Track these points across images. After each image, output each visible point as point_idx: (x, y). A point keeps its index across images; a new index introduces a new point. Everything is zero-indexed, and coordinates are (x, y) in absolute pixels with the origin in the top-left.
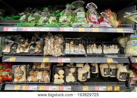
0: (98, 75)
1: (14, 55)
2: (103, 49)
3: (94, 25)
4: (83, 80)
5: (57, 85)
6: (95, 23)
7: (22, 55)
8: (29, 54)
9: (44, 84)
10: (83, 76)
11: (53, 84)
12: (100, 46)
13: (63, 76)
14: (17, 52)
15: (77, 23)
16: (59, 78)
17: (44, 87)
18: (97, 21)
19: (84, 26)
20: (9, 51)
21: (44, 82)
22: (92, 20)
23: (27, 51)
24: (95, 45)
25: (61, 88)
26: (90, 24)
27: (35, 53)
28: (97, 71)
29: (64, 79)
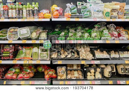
0: (116, 73)
1: (60, 59)
2: (119, 54)
3: (116, 39)
4: (109, 76)
5: (90, 80)
6: (116, 37)
7: (65, 59)
8: (71, 59)
9: (81, 80)
10: (109, 73)
11: (86, 80)
12: (117, 52)
13: (94, 74)
14: (62, 57)
15: (104, 37)
16: (91, 76)
17: (81, 82)
18: (117, 36)
19: (109, 39)
20: (56, 57)
21: (80, 78)
22: (115, 36)
23: (69, 56)
24: (113, 51)
25: (93, 82)
26: (113, 38)
27: (75, 58)
28: (115, 71)
29: (95, 76)
